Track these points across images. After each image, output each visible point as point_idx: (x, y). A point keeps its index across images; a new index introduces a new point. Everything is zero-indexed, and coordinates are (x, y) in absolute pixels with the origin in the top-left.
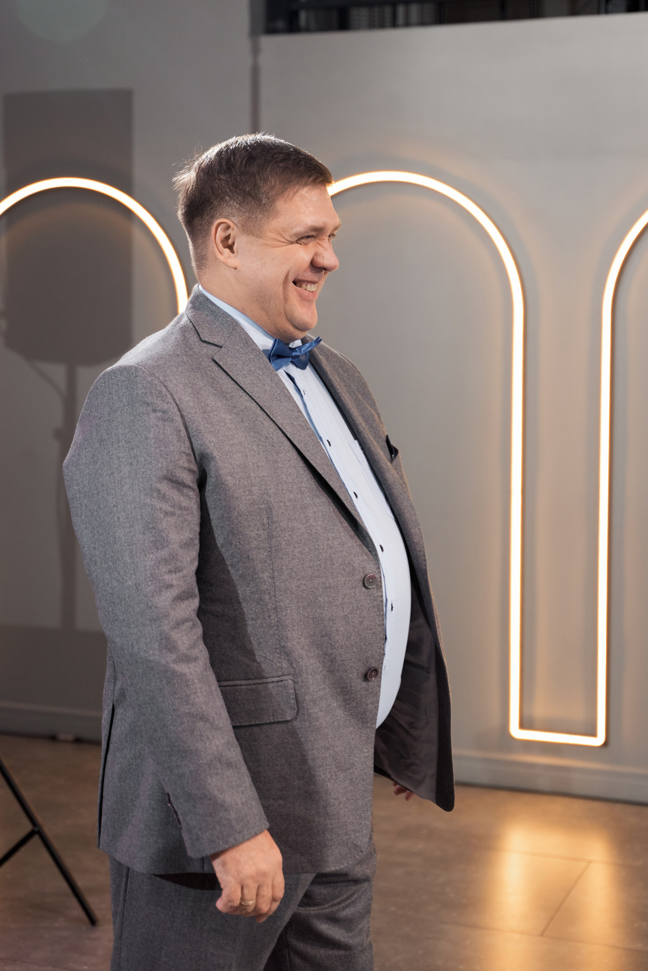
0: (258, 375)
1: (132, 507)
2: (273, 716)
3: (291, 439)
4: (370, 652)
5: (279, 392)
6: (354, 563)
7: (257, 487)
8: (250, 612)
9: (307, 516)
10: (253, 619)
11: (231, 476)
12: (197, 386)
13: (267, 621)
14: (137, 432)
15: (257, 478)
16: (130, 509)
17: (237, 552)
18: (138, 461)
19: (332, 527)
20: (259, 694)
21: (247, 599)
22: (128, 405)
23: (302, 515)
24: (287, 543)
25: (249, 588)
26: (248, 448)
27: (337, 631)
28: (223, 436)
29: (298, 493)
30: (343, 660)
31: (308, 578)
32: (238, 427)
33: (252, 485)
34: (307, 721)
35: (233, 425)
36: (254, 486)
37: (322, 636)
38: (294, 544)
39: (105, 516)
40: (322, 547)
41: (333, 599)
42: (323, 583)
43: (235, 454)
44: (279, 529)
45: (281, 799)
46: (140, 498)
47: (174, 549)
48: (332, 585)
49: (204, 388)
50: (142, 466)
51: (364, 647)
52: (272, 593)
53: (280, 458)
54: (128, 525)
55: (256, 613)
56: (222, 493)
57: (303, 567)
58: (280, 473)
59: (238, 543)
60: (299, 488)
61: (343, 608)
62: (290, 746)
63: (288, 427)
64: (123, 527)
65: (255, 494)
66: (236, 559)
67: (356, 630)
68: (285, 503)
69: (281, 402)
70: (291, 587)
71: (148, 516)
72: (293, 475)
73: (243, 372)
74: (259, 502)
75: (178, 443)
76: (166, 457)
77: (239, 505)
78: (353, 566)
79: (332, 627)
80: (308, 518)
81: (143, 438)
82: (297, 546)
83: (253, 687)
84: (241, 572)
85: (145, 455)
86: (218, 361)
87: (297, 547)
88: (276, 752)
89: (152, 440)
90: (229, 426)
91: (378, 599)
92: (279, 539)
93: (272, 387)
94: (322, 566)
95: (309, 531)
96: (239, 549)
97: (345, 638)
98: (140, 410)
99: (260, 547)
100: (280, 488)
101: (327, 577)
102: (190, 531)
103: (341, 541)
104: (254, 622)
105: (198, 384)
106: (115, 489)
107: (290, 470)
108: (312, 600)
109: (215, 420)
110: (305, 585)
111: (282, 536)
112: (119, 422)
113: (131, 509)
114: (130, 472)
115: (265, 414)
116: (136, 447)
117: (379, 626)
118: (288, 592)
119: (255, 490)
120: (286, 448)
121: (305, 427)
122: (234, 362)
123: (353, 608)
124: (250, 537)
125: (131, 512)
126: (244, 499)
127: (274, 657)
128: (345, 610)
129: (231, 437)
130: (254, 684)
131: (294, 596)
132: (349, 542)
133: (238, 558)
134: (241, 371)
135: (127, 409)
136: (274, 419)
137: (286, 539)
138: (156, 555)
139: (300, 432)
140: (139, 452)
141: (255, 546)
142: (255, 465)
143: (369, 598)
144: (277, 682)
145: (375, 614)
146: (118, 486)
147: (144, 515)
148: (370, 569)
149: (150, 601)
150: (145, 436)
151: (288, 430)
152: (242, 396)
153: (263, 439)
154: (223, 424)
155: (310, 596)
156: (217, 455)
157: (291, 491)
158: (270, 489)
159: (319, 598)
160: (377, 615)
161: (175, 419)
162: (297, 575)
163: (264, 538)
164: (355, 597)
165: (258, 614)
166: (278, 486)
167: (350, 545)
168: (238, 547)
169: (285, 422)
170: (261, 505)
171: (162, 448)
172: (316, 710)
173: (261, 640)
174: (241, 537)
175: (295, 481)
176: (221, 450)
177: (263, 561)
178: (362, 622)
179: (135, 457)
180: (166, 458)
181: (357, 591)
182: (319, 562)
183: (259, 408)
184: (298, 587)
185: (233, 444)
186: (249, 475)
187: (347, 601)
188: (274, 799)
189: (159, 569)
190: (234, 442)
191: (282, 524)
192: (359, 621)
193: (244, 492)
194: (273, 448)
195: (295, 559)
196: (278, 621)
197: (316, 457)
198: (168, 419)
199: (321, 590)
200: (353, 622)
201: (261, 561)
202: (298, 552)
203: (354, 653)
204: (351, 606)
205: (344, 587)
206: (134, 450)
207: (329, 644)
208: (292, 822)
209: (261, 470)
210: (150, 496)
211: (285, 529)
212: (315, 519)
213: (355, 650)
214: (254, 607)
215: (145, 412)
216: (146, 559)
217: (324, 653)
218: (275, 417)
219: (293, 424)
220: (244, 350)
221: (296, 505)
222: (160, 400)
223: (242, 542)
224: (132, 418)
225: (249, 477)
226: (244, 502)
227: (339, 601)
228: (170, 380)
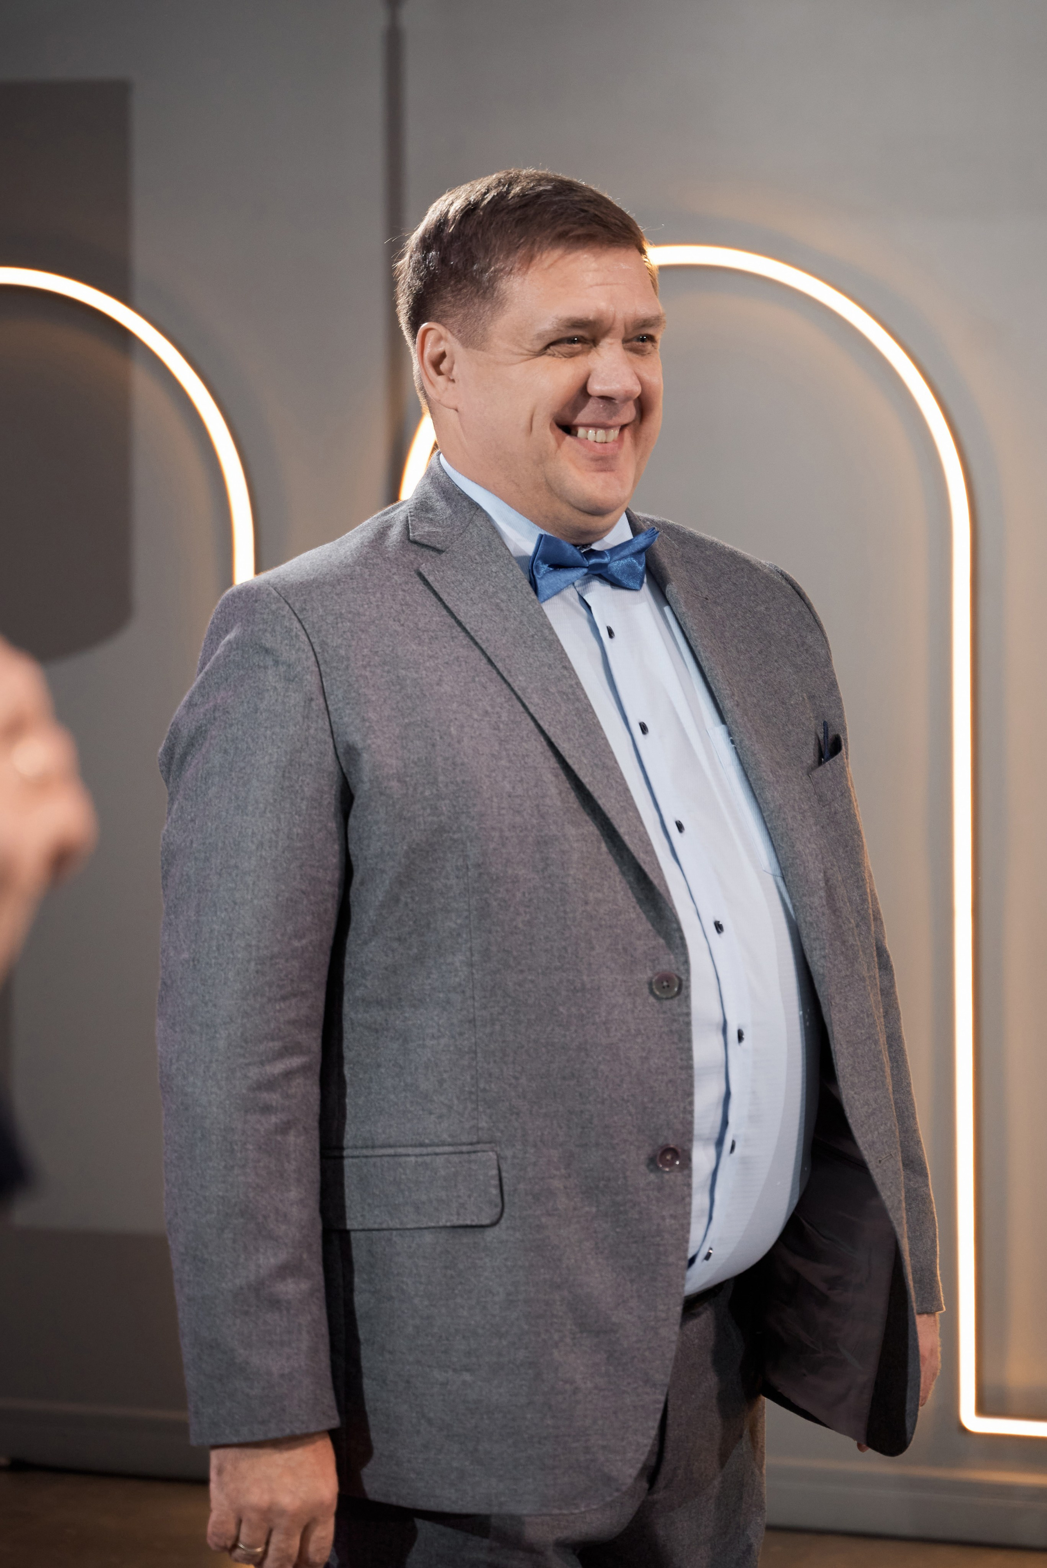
0: (498, 601)
1: (214, 827)
2: (458, 1214)
3: (536, 716)
4: (662, 1117)
5: (532, 632)
6: (635, 949)
7: (447, 802)
8: (430, 1023)
9: (547, 858)
10: (433, 1036)
11: (399, 781)
12: (364, 618)
13: (458, 1043)
14: (243, 697)
15: (449, 784)
16: (209, 830)
17: (408, 915)
18: (237, 748)
19: (598, 881)
20: (436, 1174)
21: (425, 1000)
22: (237, 648)
23: (538, 856)
24: (502, 904)
25: (429, 981)
26: (439, 731)
27: (595, 1070)
28: (393, 709)
29: (532, 816)
30: (607, 1127)
31: (540, 971)
32: (427, 694)
33: (439, 797)
34: (519, 1231)
35: (418, 689)
36: (443, 799)
37: (564, 1078)
38: (515, 907)
39: (176, 835)
40: (571, 915)
41: (588, 1012)
42: (568, 981)
43: (412, 741)
44: (485, 877)
45: (467, 1370)
46: (227, 813)
47: (262, 908)
48: (588, 986)
49: (377, 622)
50: (241, 758)
51: (650, 1105)
52: (468, 993)
53: (506, 750)
54: (203, 855)
55: (438, 1025)
56: (381, 811)
57: (531, 950)
58: (499, 778)
59: (409, 900)
60: (537, 806)
61: (608, 1030)
62: (486, 1274)
63: (534, 696)
64: (196, 859)
65: (443, 814)
66: (407, 929)
67: (634, 1072)
68: (501, 831)
69: (533, 651)
70: (506, 984)
71: (232, 846)
72: (528, 783)
73: (471, 595)
74: (451, 828)
75: (304, 721)
76: (280, 744)
77: (411, 832)
78: (632, 956)
79: (584, 1062)
80: (549, 862)
81: (251, 709)
82: (521, 910)
83: (428, 1159)
84: (415, 950)
85: (249, 740)
86: (426, 574)
87: (523, 912)
88: (461, 1283)
89: (264, 714)
90: (409, 691)
91: (681, 1019)
92: (486, 895)
93: (521, 622)
94: (570, 950)
95: (549, 885)
96: (411, 910)
97: (610, 1086)
98: (255, 661)
99: (449, 908)
100: (495, 805)
101: (578, 971)
102: (301, 878)
103: (615, 907)
104: (434, 1042)
105: (367, 613)
106: (196, 791)
107: (523, 773)
108: (545, 1011)
109: (383, 680)
110: (532, 981)
111: (492, 891)
112: (221, 677)
113: (212, 830)
114: (221, 766)
115: (495, 672)
116: (237, 724)
117: (681, 1068)
118: (499, 992)
119: (444, 806)
120: (525, 732)
121: (572, 697)
122: (460, 577)
123: (628, 1031)
124: (432, 889)
125: (211, 834)
126: (422, 822)
127: (465, 1108)
128: (612, 1035)
129: (408, 711)
130: (428, 1155)
131: (509, 1000)
132: (632, 910)
133: (410, 926)
134: (467, 593)
135: (234, 655)
136: (510, 680)
137: (500, 896)
138: (231, 915)
139: (560, 705)
140: (240, 733)
141: (440, 906)
142: (449, 762)
143: (662, 1016)
144: (469, 1153)
145: (674, 1046)
146: (201, 787)
147: (227, 842)
148: (667, 963)
149: (209, 992)
150: (256, 705)
151: (534, 702)
152: (456, 637)
153: (476, 716)
154: (398, 687)
155: (542, 1003)
156: (373, 743)
157: (519, 812)
158: (474, 805)
159: (561, 1009)
160: (678, 1049)
161: (307, 679)
162: (519, 963)
163: (458, 892)
164: (633, 1012)
165: (442, 1030)
166: (492, 801)
167: (633, 916)
168: (410, 906)
169: (532, 686)
170: (454, 833)
171: (277, 729)
172: (538, 1212)
173: (445, 1076)
174: (415, 889)
175: (530, 793)
176: (384, 733)
177: (455, 933)
178: (646, 1058)
179: (233, 741)
180: (279, 747)
181: (639, 1001)
182: (563, 943)
183: (485, 661)
184: (520, 985)
185: (409, 724)
186: (436, 779)
187: (616, 1017)
188: (455, 1370)
189: (231, 940)
190: (412, 720)
191: (493, 869)
192: (641, 1057)
193: (424, 809)
194: (496, 732)
195: (516, 933)
196: (476, 1043)
197: (583, 752)
198: (294, 678)
199: (564, 993)
200: (628, 1058)
201: (451, 933)
202: (523, 922)
203: (631, 1115)
204: (625, 1028)
205: (612, 991)
206: (233, 728)
207: (577, 1094)
208: (485, 1417)
209: (460, 771)
210: (242, 812)
211: (498, 878)
212: (563, 864)
213: (633, 1111)
214: (437, 1015)
215: (262, 664)
216: (215, 918)
217: (569, 1111)
218: (511, 676)
219: (548, 690)
220: (483, 556)
221: (526, 836)
222: (287, 645)
223: (417, 899)
224: (242, 672)
225: (435, 782)
226: (422, 827)
227: (600, 1017)
228: (313, 609)
